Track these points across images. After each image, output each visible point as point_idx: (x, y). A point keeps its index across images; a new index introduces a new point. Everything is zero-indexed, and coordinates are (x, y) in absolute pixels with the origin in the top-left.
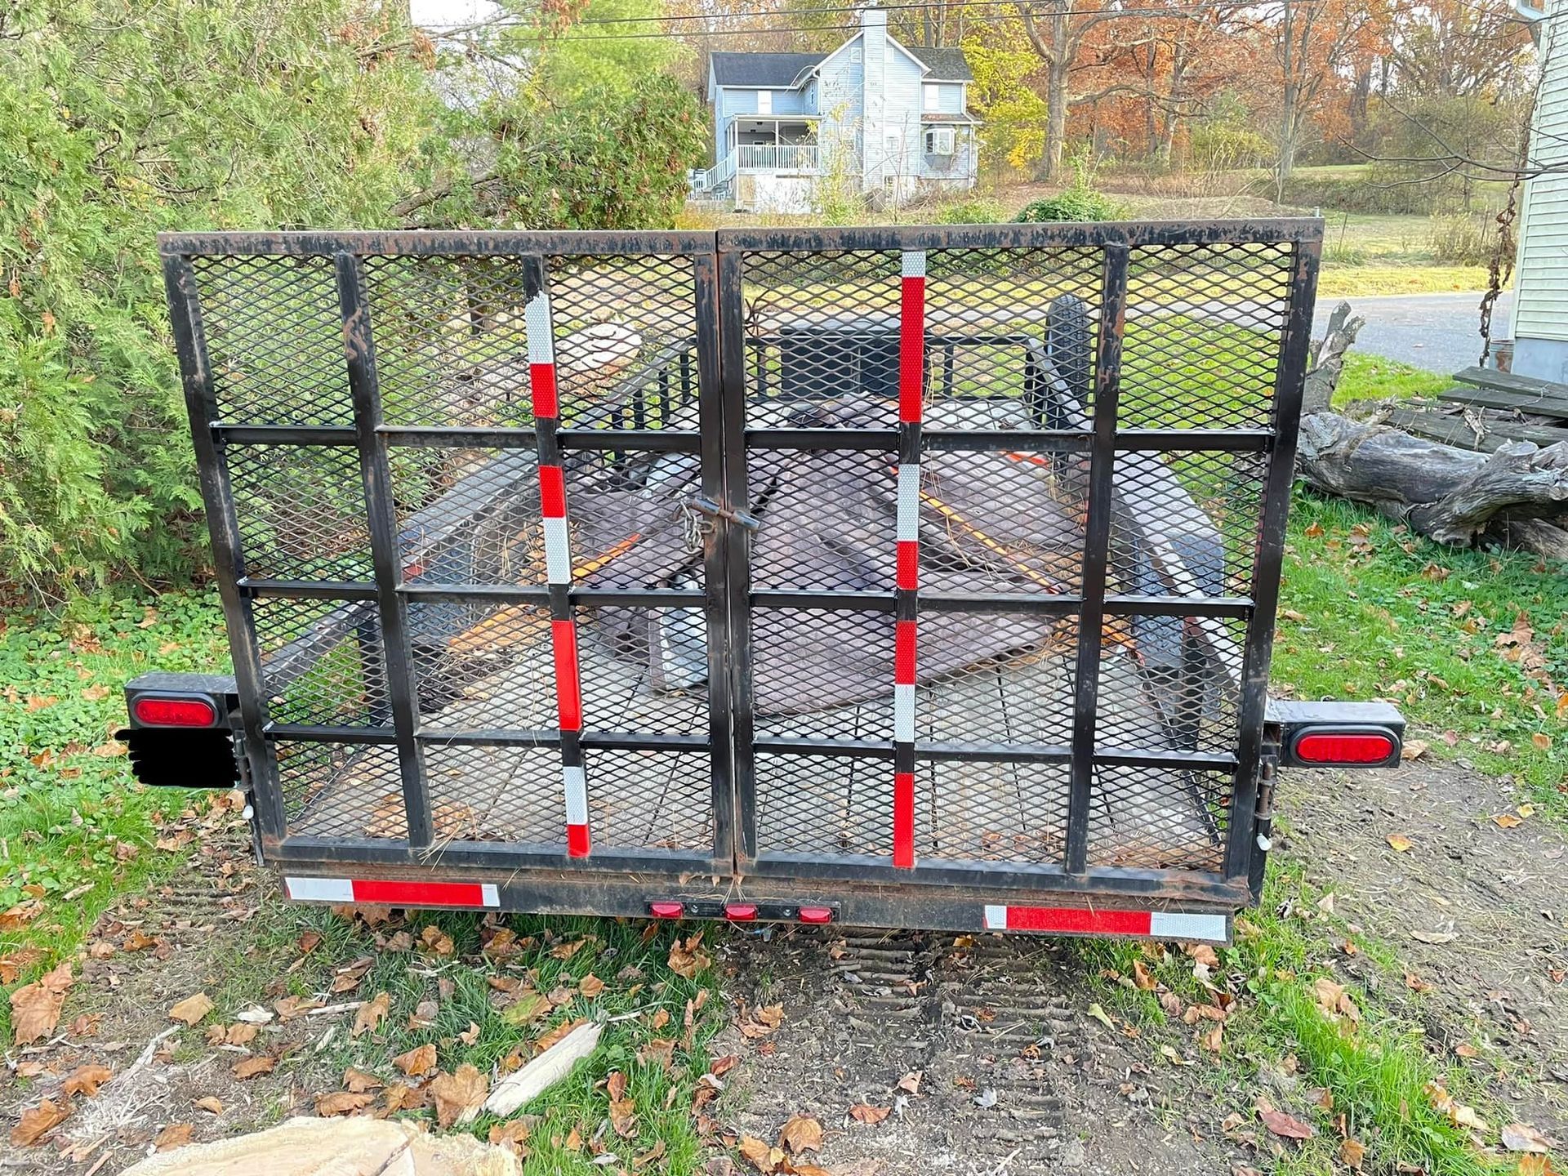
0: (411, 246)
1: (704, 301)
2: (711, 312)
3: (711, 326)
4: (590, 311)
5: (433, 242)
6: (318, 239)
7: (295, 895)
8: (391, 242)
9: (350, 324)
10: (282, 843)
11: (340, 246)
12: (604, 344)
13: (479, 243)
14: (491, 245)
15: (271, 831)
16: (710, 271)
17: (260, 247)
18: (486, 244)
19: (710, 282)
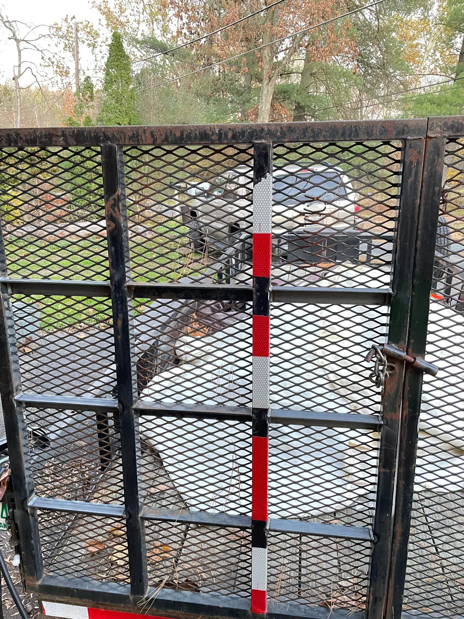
0: (163, 137)
1: (411, 180)
2: (416, 189)
3: (414, 200)
4: (304, 191)
5: (182, 135)
6: (90, 132)
7: (48, 613)
8: (148, 134)
9: (111, 201)
10: (39, 582)
11: (107, 138)
12: (316, 218)
13: (220, 134)
14: (230, 135)
15: (33, 575)
16: (420, 153)
17: (43, 140)
18: (226, 135)
19: (418, 163)
